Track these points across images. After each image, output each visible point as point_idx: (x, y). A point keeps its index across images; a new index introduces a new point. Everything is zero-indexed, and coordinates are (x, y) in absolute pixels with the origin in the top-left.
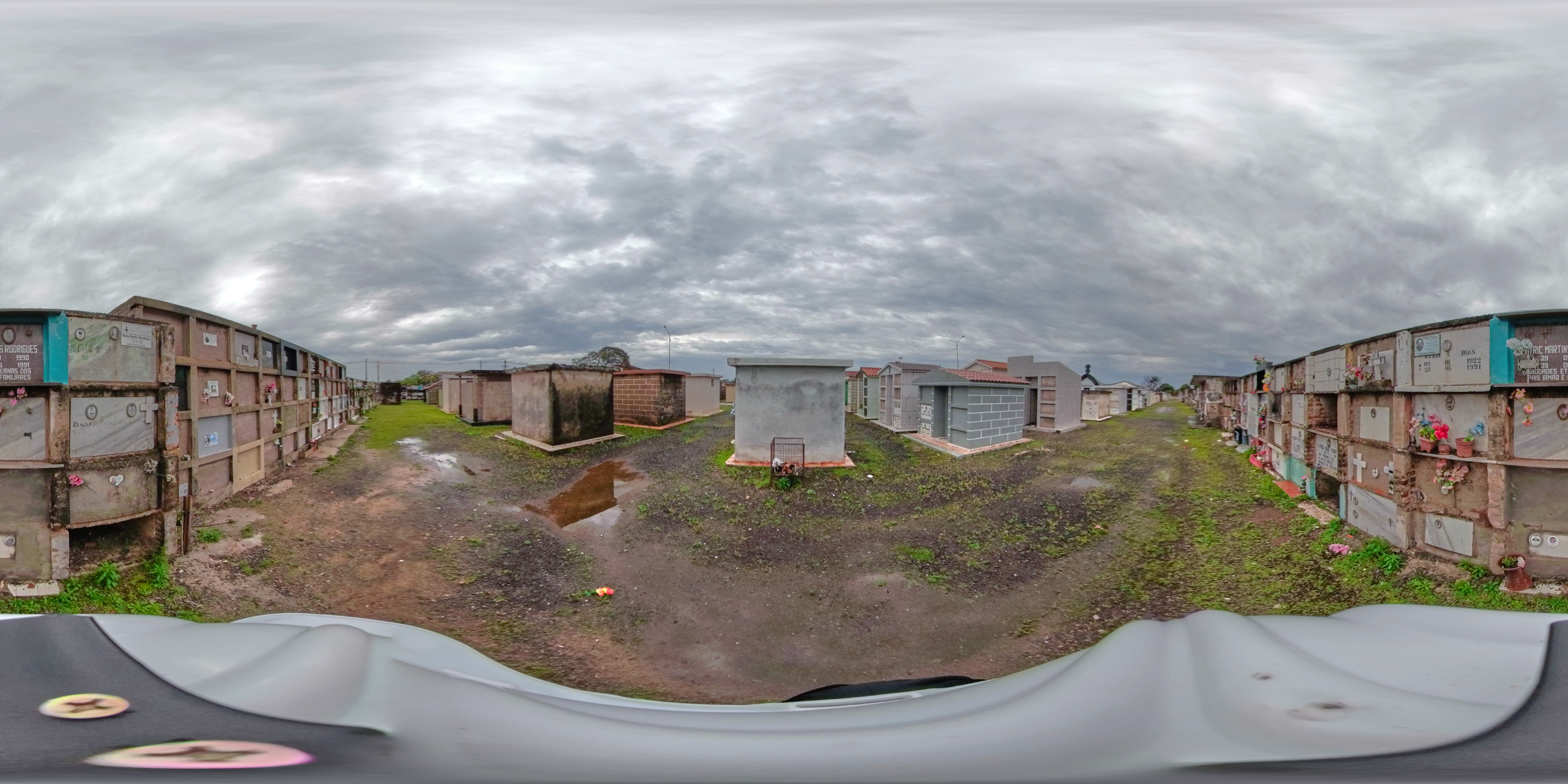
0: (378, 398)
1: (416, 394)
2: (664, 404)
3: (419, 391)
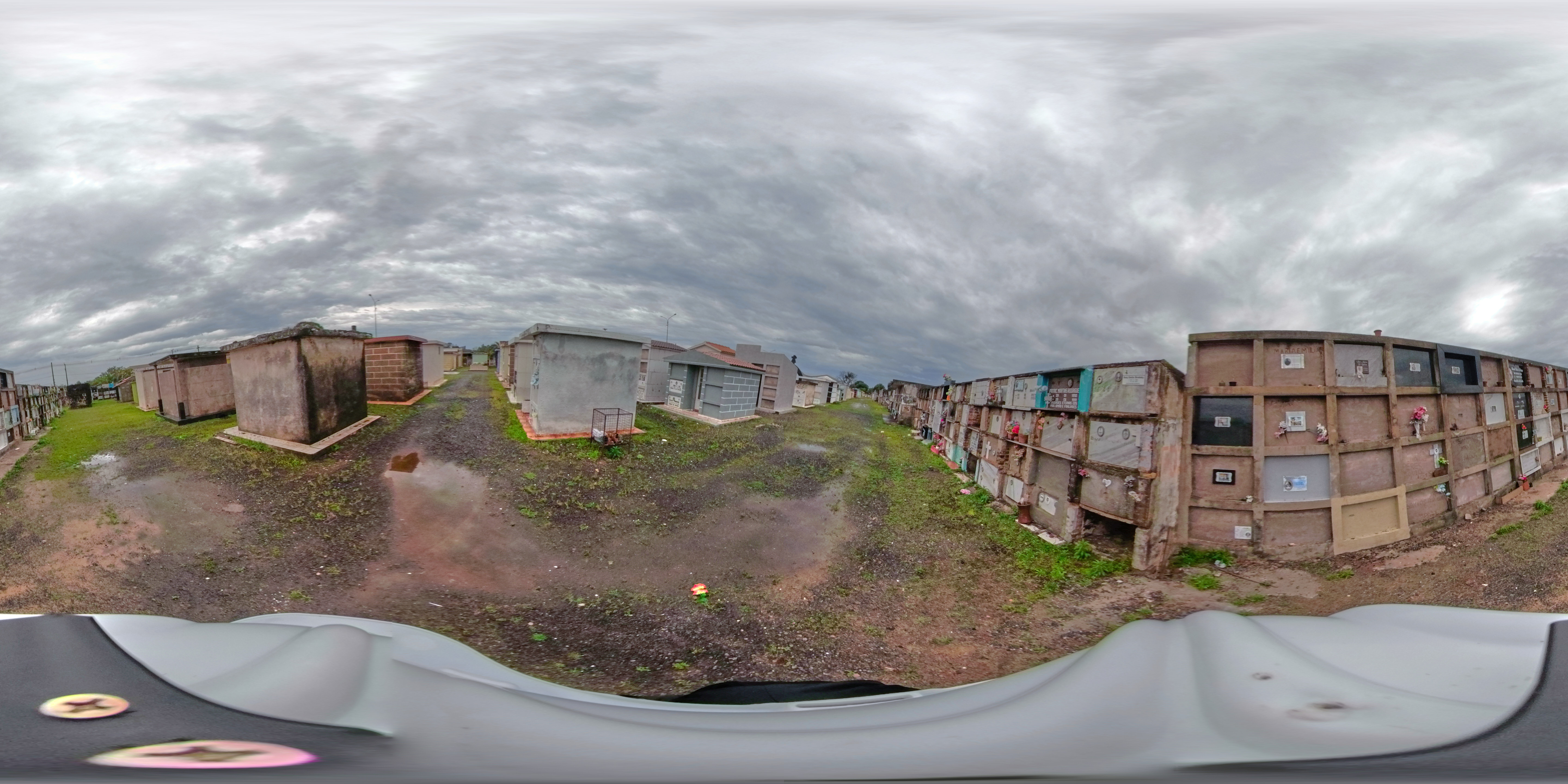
0: (65, 402)
1: (107, 392)
3: (111, 389)
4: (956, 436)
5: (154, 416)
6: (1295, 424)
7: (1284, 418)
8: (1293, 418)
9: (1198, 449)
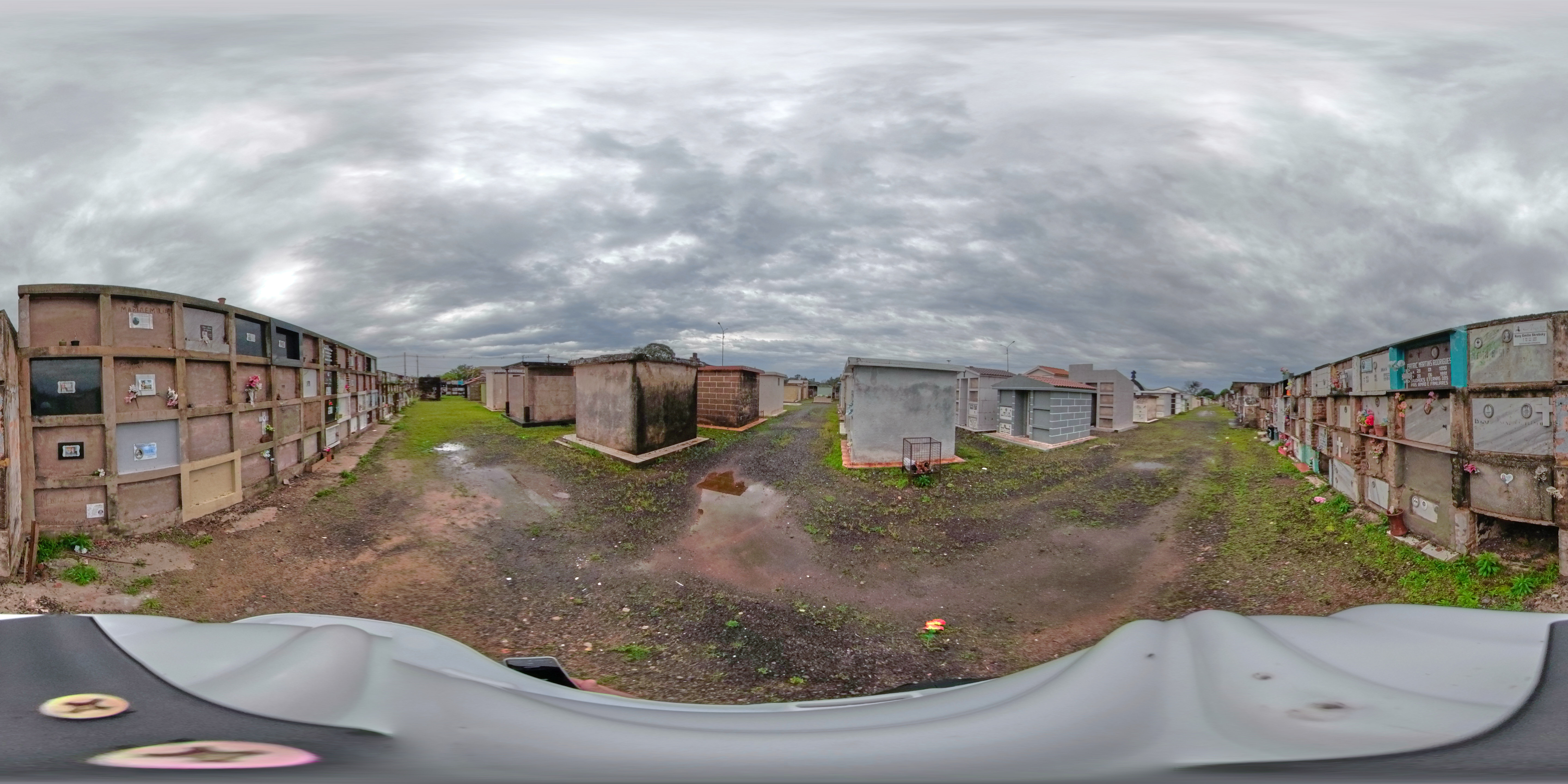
0: (417, 393)
1: (456, 389)
2: (743, 404)
3: (460, 386)
4: (1302, 434)
5: (500, 416)
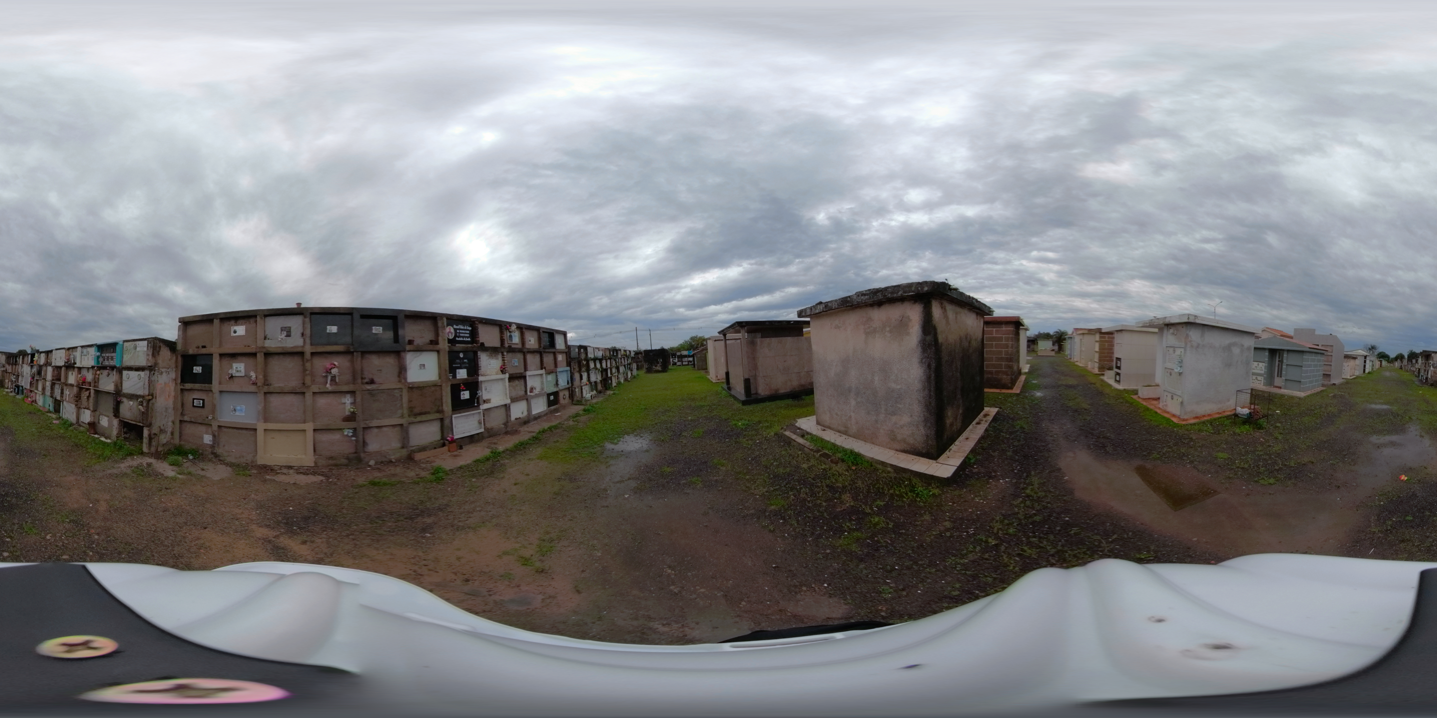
6: (237, 371)
7: (231, 367)
8: (237, 368)
9: (183, 386)
